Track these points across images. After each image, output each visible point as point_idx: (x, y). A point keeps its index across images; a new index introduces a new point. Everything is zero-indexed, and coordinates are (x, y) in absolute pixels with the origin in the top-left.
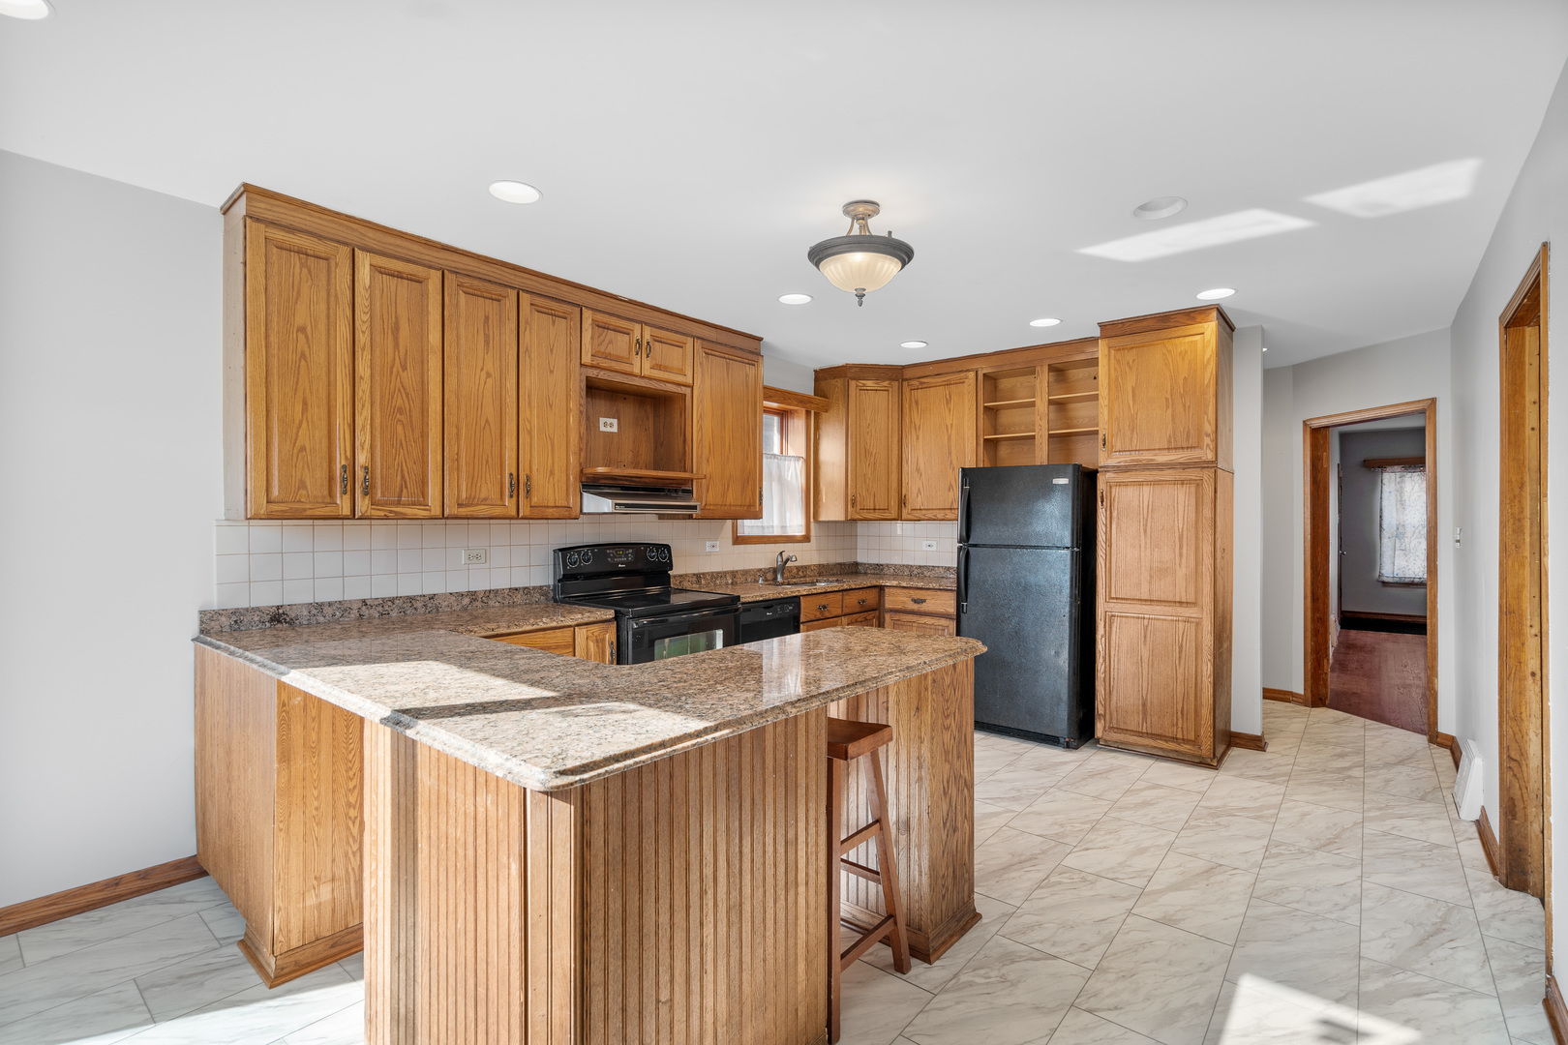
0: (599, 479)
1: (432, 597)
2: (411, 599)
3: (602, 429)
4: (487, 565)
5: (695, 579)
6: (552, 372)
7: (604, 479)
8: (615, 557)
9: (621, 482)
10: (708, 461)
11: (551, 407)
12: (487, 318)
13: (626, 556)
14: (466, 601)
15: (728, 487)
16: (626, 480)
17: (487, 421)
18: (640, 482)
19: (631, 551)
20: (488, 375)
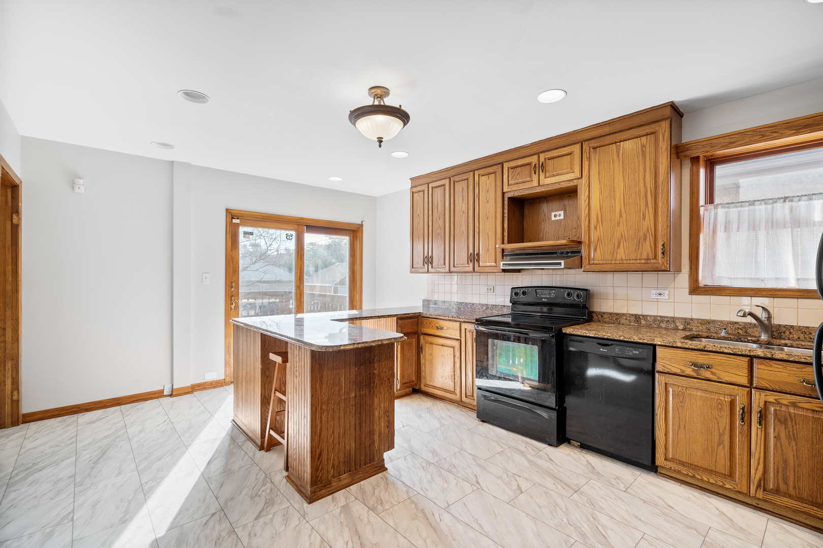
0: (514, 250)
1: (473, 304)
2: (467, 304)
3: (553, 218)
4: (494, 293)
5: (633, 319)
6: (488, 202)
7: (517, 250)
8: (542, 294)
9: (528, 251)
10: (596, 228)
11: (488, 218)
12: (463, 189)
13: (550, 294)
14: (484, 308)
15: (619, 245)
16: (531, 249)
17: (463, 232)
18: (540, 250)
19: (554, 291)
20: (463, 212)
